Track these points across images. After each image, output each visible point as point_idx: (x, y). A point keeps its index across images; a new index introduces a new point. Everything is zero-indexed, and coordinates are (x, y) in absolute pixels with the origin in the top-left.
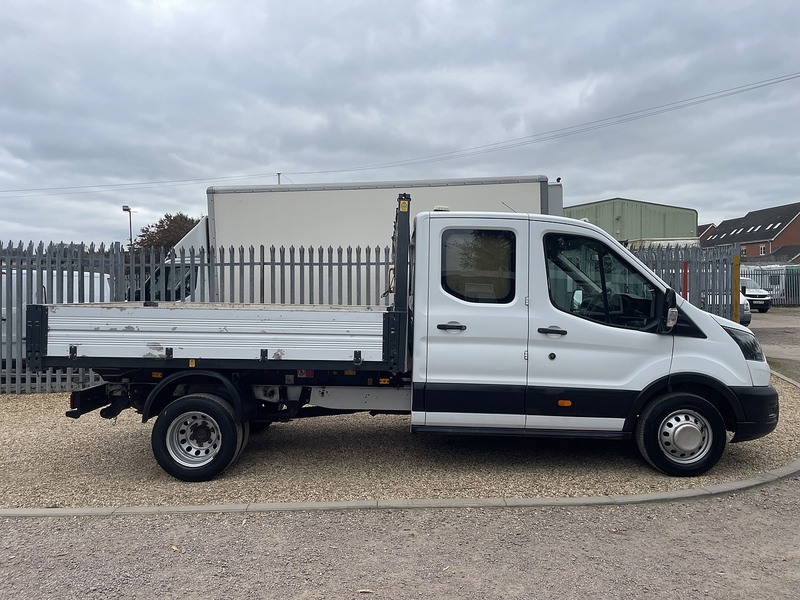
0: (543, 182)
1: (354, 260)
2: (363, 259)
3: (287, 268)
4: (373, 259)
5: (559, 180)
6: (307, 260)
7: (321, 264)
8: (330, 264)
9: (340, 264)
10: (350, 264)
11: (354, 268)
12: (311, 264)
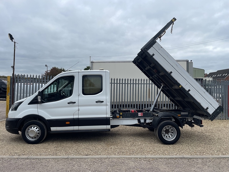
0: (187, 61)
1: (135, 83)
2: (137, 82)
3: (116, 85)
4: (140, 82)
5: (191, 61)
6: (121, 82)
7: (125, 84)
8: (128, 84)
9: (130, 84)
10: (133, 84)
11: (134, 85)
12: (122, 84)
